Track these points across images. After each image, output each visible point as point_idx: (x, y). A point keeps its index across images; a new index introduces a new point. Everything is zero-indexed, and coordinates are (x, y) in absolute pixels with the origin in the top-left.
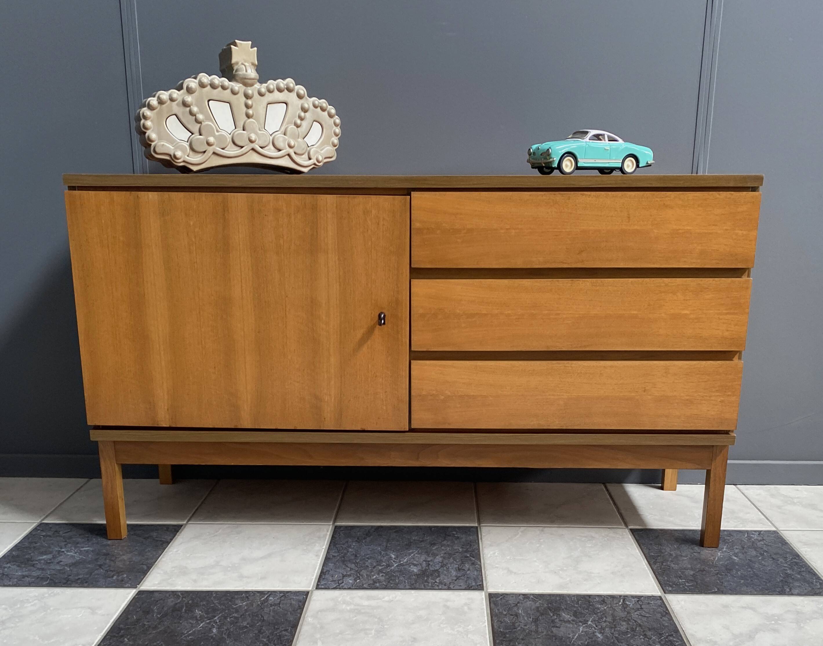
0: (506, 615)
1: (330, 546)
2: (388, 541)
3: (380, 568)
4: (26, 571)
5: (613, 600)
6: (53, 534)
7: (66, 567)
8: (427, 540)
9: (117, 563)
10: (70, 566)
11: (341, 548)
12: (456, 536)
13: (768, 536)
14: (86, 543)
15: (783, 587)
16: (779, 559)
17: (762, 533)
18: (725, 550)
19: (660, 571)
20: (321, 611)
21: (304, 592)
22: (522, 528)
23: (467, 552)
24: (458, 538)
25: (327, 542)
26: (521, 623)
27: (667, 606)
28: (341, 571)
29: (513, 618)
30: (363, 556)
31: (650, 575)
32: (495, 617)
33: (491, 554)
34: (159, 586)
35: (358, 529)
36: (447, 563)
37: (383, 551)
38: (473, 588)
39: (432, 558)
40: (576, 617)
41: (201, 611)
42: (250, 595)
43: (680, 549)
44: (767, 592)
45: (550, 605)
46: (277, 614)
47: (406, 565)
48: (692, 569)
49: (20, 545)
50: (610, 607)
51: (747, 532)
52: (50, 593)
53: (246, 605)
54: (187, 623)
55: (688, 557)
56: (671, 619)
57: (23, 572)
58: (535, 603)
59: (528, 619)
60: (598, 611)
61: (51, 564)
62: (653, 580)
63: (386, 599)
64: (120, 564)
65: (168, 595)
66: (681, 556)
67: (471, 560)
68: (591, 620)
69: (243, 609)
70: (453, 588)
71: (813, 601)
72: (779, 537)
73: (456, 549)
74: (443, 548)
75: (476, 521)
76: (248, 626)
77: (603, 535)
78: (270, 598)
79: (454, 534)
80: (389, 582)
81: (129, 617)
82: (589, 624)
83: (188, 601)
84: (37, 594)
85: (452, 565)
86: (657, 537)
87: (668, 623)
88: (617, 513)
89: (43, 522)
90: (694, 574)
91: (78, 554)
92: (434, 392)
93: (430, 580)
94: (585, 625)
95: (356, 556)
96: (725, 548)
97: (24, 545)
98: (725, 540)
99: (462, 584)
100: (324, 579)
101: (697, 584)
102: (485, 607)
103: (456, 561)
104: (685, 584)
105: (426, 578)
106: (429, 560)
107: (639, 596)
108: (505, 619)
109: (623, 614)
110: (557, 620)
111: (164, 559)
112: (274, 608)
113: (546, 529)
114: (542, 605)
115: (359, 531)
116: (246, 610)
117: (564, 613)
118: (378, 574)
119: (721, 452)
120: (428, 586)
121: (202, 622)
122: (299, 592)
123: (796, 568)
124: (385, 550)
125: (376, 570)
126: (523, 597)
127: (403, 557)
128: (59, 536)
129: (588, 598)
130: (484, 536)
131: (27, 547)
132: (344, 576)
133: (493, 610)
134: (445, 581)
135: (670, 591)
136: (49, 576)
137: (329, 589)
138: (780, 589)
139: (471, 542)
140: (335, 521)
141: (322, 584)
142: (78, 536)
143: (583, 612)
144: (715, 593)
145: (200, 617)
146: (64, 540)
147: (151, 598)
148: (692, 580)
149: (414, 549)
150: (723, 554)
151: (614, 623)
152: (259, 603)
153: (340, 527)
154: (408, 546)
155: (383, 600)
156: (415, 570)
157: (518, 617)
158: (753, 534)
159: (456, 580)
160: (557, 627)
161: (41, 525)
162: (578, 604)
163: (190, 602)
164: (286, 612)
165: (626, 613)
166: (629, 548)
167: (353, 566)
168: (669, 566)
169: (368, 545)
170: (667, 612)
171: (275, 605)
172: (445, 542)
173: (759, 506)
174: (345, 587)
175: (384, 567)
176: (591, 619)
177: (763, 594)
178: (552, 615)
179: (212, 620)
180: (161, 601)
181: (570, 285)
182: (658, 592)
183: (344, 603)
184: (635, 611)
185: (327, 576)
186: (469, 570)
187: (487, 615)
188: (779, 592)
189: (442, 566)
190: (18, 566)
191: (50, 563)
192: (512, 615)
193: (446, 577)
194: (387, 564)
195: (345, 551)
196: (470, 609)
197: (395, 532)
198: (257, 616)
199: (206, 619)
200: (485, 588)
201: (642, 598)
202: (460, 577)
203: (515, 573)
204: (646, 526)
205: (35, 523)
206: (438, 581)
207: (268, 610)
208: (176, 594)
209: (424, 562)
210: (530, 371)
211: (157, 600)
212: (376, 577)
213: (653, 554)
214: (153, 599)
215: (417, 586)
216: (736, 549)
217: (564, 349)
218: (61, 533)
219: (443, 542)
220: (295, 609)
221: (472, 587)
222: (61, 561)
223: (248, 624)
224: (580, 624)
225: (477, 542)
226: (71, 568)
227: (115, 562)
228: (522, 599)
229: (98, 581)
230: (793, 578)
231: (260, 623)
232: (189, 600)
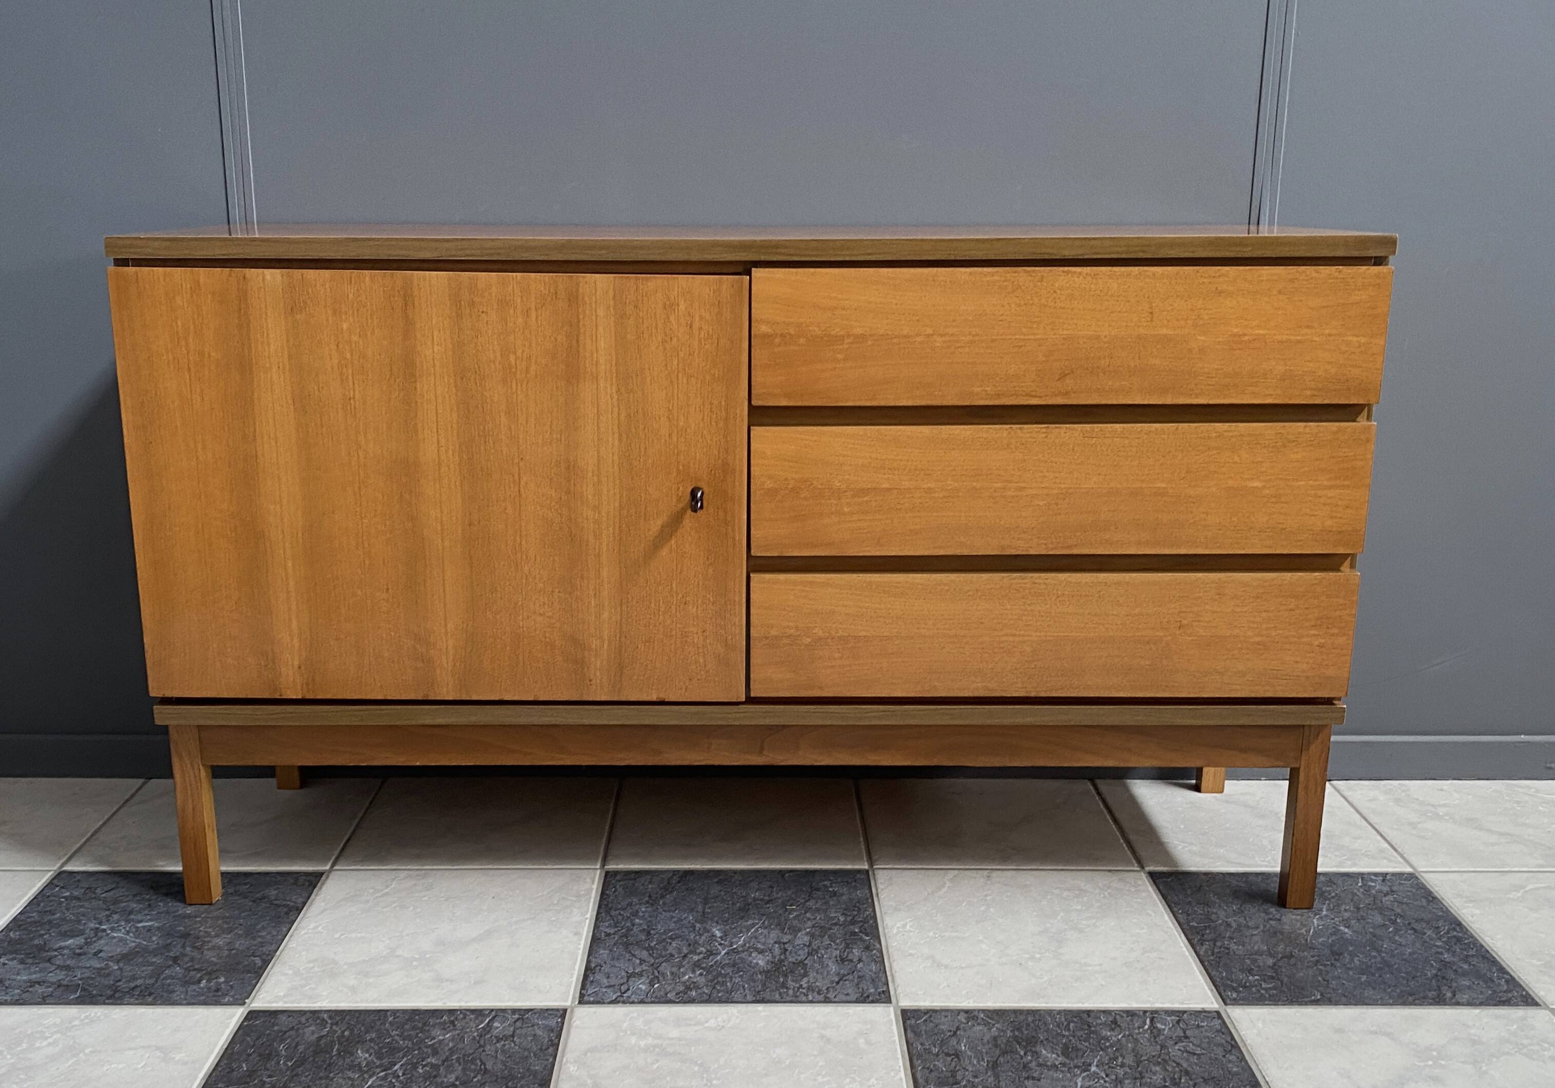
0: (937, 1055)
1: (598, 913)
2: (706, 901)
3: (696, 958)
4: (35, 973)
5: (1132, 1020)
6: (85, 893)
7: (111, 964)
8: (779, 898)
9: (206, 952)
10: (118, 962)
11: (620, 917)
12: (831, 889)
13: (1400, 884)
14: (146, 912)
15: (1440, 990)
16: (1425, 931)
17: (1388, 877)
18: (1324, 913)
19: (1212, 958)
20: (593, 1050)
21: (558, 1010)
22: (950, 871)
23: (853, 924)
24: (834, 894)
25: (594, 904)
26: (967, 1070)
27: (1233, 1031)
28: (621, 964)
29: (952, 1060)
30: (662, 934)
31: (1195, 968)
32: (918, 1060)
33: (898, 928)
34: (286, 999)
35: (649, 877)
36: (819, 947)
37: (699, 923)
38: (871, 998)
39: (789, 937)
40: (1067, 1058)
41: (367, 1051)
42: (456, 1019)
43: (1243, 912)
44: (1411, 998)
45: (1017, 1033)
46: (509, 1057)
47: (743, 952)
48: (1270, 955)
49: (23, 917)
50: (1128, 1036)
51: (1361, 875)
52: (83, 1016)
53: (453, 1039)
54: (344, 1079)
55: (1259, 930)
56: (1242, 1058)
57: (31, 974)
58: (990, 1029)
59: (978, 1062)
60: (1107, 1044)
61: (83, 957)
62: (1201, 978)
63: (712, 1023)
64: (210, 956)
65: (303, 1020)
66: (1248, 927)
67: (861, 940)
68: (1095, 1063)
69: (447, 1048)
70: (834, 1000)
71: (1497, 1017)
72: (1421, 886)
73: (833, 918)
74: (808, 915)
75: (865, 859)
76: (458, 1083)
77: (1100, 885)
78: (496, 1024)
79: (825, 886)
80: (714, 988)
81: (234, 1065)
82: (1094, 1072)
83: (343, 1032)
84: (58, 1021)
85: (829, 950)
86: (1199, 889)
87: (1238, 1066)
88: (1122, 841)
89: (65, 868)
90: (1275, 964)
91: (131, 935)
92: (792, 631)
93: (791, 984)
94: (1085, 1074)
95: (649, 933)
96: (1324, 909)
97: (30, 917)
98: (1324, 892)
99: (850, 991)
100: (592, 982)
101: (1282, 985)
102: (896, 1038)
103: (834, 942)
104: (1261, 985)
105: (781, 980)
106: (785, 941)
107: (1179, 1012)
108: (937, 1063)
109: (1154, 1050)
110: (1034, 1064)
111: (292, 945)
112: (504, 1045)
113: (995, 874)
114: (1002, 1034)
115: (650, 882)
116: (450, 1049)
117: (1045, 1050)
118: (694, 972)
119: (1318, 735)
120: (788, 995)
121: (371, 1077)
122: (547, 1010)
123: (1458, 950)
124: (701, 922)
125: (688, 963)
126: (966, 1015)
127: (735, 936)
128: (95, 898)
129: (1085, 1015)
130: (882, 890)
131: (35, 922)
132: (629, 976)
133: (912, 1044)
134: (817, 984)
135: (1235, 999)
136: (80, 982)
137: (604, 1003)
138: (1433, 993)
139: (859, 902)
140: (605, 861)
141: (590, 992)
142: (130, 897)
143: (1080, 1046)
144: (1316, 1002)
145: (367, 1065)
146: (105, 907)
147: (274, 1025)
148: (1273, 978)
149: (755, 918)
150: (1323, 923)
151: (1139, 1069)
152: (476, 1034)
153: (616, 873)
154: (745, 911)
155: (706, 1025)
156: (761, 961)
157: (959, 1060)
158: (1373, 881)
159: (838, 983)
160: (1033, 1078)
161: (60, 875)
162: (1069, 1030)
163: (346, 1033)
164: (526, 1053)
165: (1159, 1047)
166: (1149, 912)
167: (645, 954)
168: (1228, 949)
169: (669, 911)
170: (1233, 1043)
171: (505, 1038)
172: (811, 903)
173: (1377, 824)
174: (633, 998)
175: (702, 956)
176: (1096, 1060)
177: (1405, 1003)
178: (1022, 1053)
179: (390, 1071)
180: (292, 1033)
181: (1044, 435)
182: (1212, 1003)
183: (633, 1034)
184: (1176, 1043)
185: (598, 976)
186: (860, 961)
187: (903, 1056)
188: (1433, 999)
189: (809, 954)
190: (22, 962)
191: (80, 954)
192: (948, 1055)
193: (819, 976)
194: (708, 951)
195: (628, 924)
196: (868, 1042)
197: (717, 882)
198: (473, 1061)
199: (378, 1070)
200: (893, 999)
201: (1185, 1015)
202: (844, 975)
203: (946, 967)
204: (1178, 866)
205: (50, 871)
206: (805, 986)
207: (493, 1048)
208: (318, 1018)
209: (777, 946)
210: (969, 591)
211: (284, 1029)
212: (690, 977)
213: (1196, 925)
214: (276, 1028)
215: (767, 995)
216: (1346, 910)
217: (1032, 552)
218: (98, 891)
219: (808, 904)
220: (544, 1048)
221: (868, 996)
222: (101, 951)
223: (457, 1079)
224: (1078, 1071)
225: (869, 901)
226: (121, 965)
227: (203, 952)
228: (964, 1020)
229: (173, 991)
230: (1456, 971)
231: (479, 1077)
232: (343, 1029)
